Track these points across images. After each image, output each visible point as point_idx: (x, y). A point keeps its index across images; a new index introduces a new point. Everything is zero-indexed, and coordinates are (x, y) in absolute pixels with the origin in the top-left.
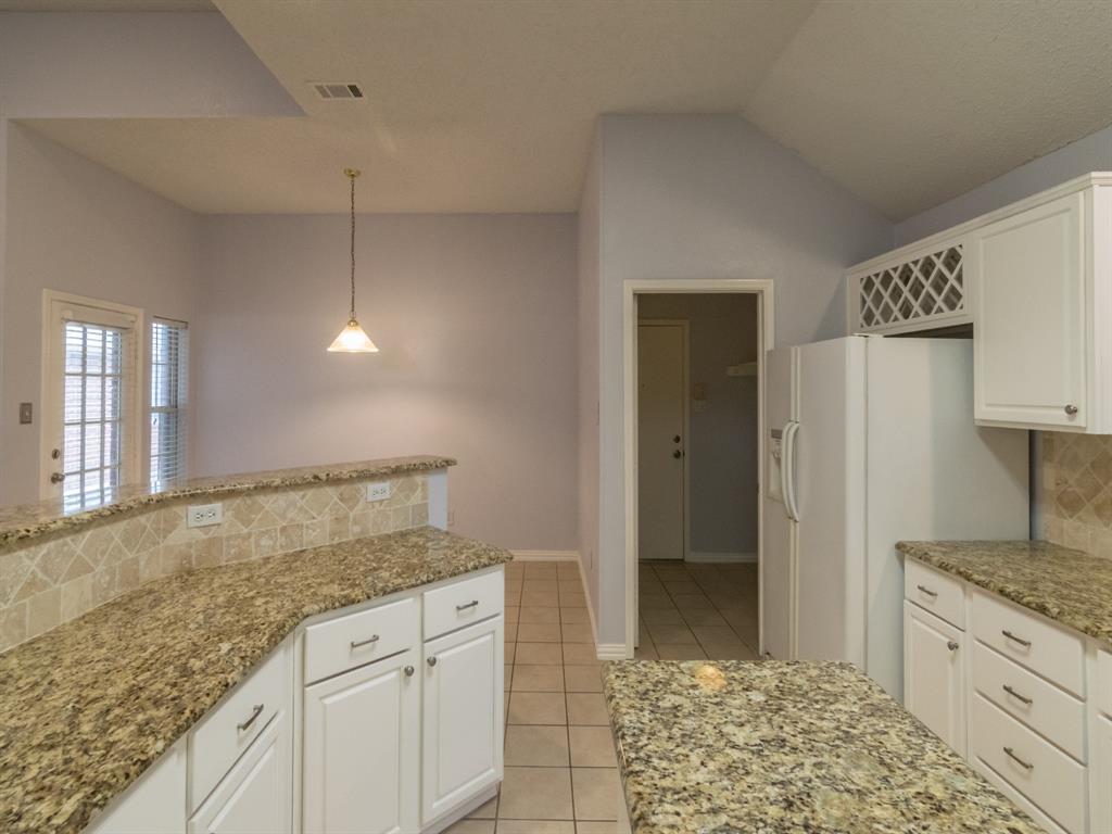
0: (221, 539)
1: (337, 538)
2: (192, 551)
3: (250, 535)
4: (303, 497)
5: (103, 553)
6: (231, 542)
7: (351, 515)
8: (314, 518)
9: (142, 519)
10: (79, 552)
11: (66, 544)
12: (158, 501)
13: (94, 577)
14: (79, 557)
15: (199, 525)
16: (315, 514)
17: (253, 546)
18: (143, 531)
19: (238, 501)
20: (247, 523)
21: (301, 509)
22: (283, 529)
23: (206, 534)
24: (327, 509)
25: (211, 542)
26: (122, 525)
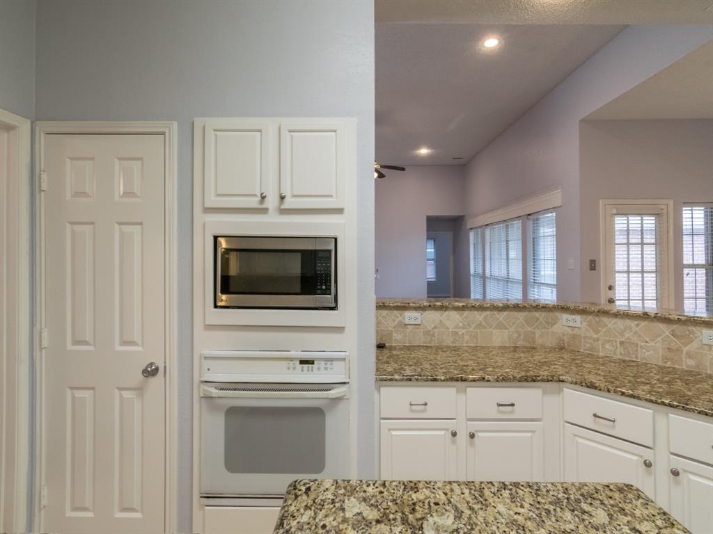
0: (580, 336)
1: (669, 363)
2: (565, 338)
3: (598, 340)
4: (637, 325)
5: (514, 323)
6: (587, 340)
7: (685, 350)
8: (647, 342)
9: (537, 314)
10: (501, 319)
11: (494, 314)
12: (543, 307)
13: (509, 332)
14: (501, 322)
15: (567, 325)
16: (648, 340)
17: (600, 345)
18: (537, 320)
19: (590, 317)
20: (597, 332)
21: (636, 333)
22: (622, 343)
23: (573, 331)
24: (659, 339)
25: (574, 337)
26: (525, 314)
